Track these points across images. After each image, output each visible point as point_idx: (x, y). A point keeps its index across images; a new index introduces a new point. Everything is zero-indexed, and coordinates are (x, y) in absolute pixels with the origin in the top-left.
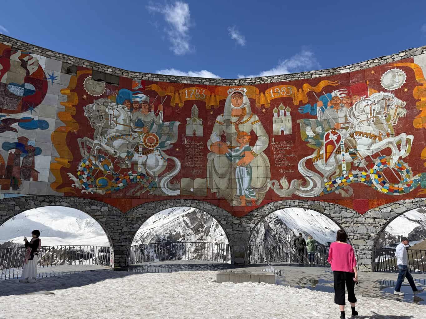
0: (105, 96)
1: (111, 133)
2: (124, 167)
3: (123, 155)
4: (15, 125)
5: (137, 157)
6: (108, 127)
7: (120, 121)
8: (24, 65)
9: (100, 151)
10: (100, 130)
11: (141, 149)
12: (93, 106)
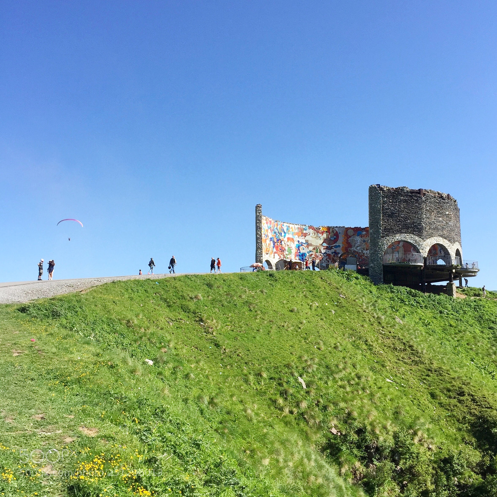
0: (354, 235)
1: (356, 245)
2: (361, 255)
3: (360, 251)
4: (333, 247)
5: (364, 251)
6: (355, 244)
7: (359, 241)
8: (333, 231)
9: (354, 251)
10: (353, 245)
11: (365, 249)
12: (351, 239)
